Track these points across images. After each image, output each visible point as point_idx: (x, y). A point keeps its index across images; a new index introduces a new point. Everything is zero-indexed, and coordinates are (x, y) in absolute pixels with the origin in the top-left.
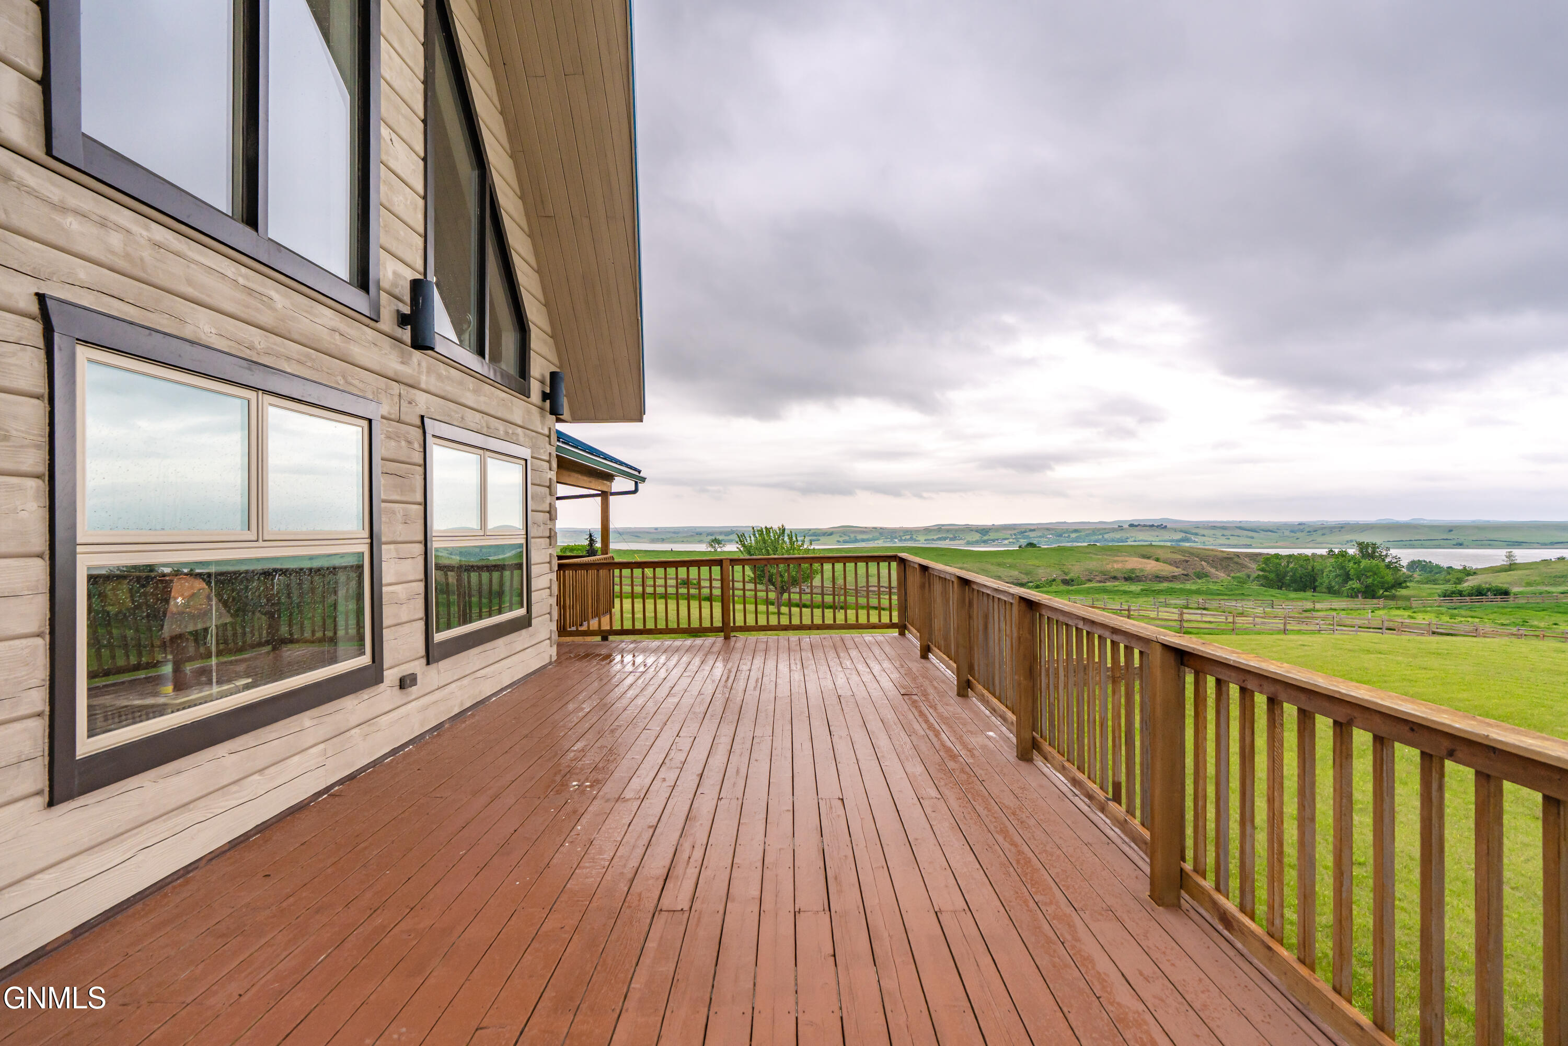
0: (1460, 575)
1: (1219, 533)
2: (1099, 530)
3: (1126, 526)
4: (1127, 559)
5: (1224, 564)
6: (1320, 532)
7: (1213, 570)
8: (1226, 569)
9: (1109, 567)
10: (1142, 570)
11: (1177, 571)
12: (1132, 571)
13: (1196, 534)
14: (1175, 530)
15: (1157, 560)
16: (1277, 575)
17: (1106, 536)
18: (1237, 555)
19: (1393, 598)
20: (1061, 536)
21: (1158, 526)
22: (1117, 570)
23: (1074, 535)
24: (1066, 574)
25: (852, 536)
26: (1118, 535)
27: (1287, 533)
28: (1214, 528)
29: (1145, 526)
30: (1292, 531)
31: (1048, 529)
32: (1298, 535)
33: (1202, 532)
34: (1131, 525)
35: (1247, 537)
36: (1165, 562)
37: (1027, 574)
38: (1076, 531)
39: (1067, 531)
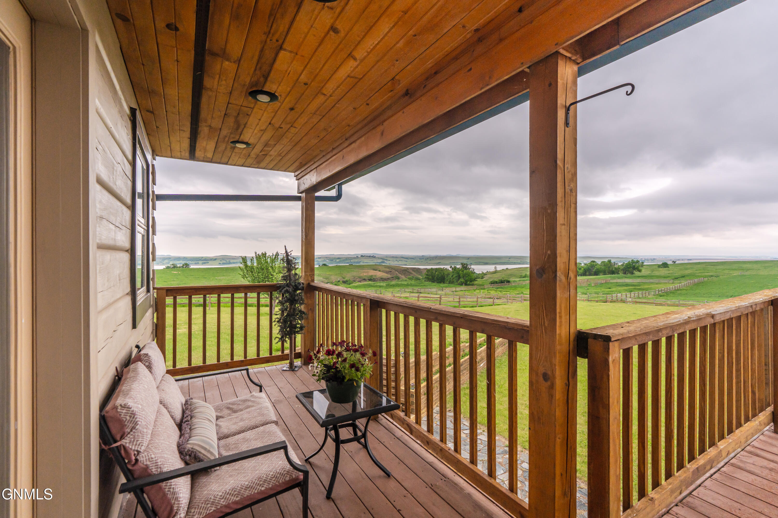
0: (483, 275)
1: (395, 259)
2: (349, 258)
3: (359, 256)
4: (369, 271)
5: (404, 272)
6: (429, 259)
7: (400, 275)
8: (404, 274)
9: (362, 275)
10: (375, 276)
11: (389, 276)
12: (372, 276)
13: (387, 260)
14: (379, 258)
15: (380, 271)
16: (432, 277)
17: (352, 261)
18: (408, 268)
19: (473, 285)
20: (332, 260)
21: (372, 256)
22: (365, 276)
23: (338, 260)
24: (344, 278)
25: (228, 261)
26: (356, 260)
27: (418, 260)
28: (393, 257)
29: (367, 256)
30: (420, 259)
31: (327, 258)
32: (422, 260)
33: (389, 259)
34: (362, 256)
35: (405, 261)
36: (383, 271)
37: (326, 279)
38: (339, 258)
39: (335, 258)
